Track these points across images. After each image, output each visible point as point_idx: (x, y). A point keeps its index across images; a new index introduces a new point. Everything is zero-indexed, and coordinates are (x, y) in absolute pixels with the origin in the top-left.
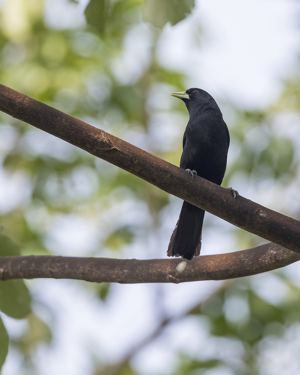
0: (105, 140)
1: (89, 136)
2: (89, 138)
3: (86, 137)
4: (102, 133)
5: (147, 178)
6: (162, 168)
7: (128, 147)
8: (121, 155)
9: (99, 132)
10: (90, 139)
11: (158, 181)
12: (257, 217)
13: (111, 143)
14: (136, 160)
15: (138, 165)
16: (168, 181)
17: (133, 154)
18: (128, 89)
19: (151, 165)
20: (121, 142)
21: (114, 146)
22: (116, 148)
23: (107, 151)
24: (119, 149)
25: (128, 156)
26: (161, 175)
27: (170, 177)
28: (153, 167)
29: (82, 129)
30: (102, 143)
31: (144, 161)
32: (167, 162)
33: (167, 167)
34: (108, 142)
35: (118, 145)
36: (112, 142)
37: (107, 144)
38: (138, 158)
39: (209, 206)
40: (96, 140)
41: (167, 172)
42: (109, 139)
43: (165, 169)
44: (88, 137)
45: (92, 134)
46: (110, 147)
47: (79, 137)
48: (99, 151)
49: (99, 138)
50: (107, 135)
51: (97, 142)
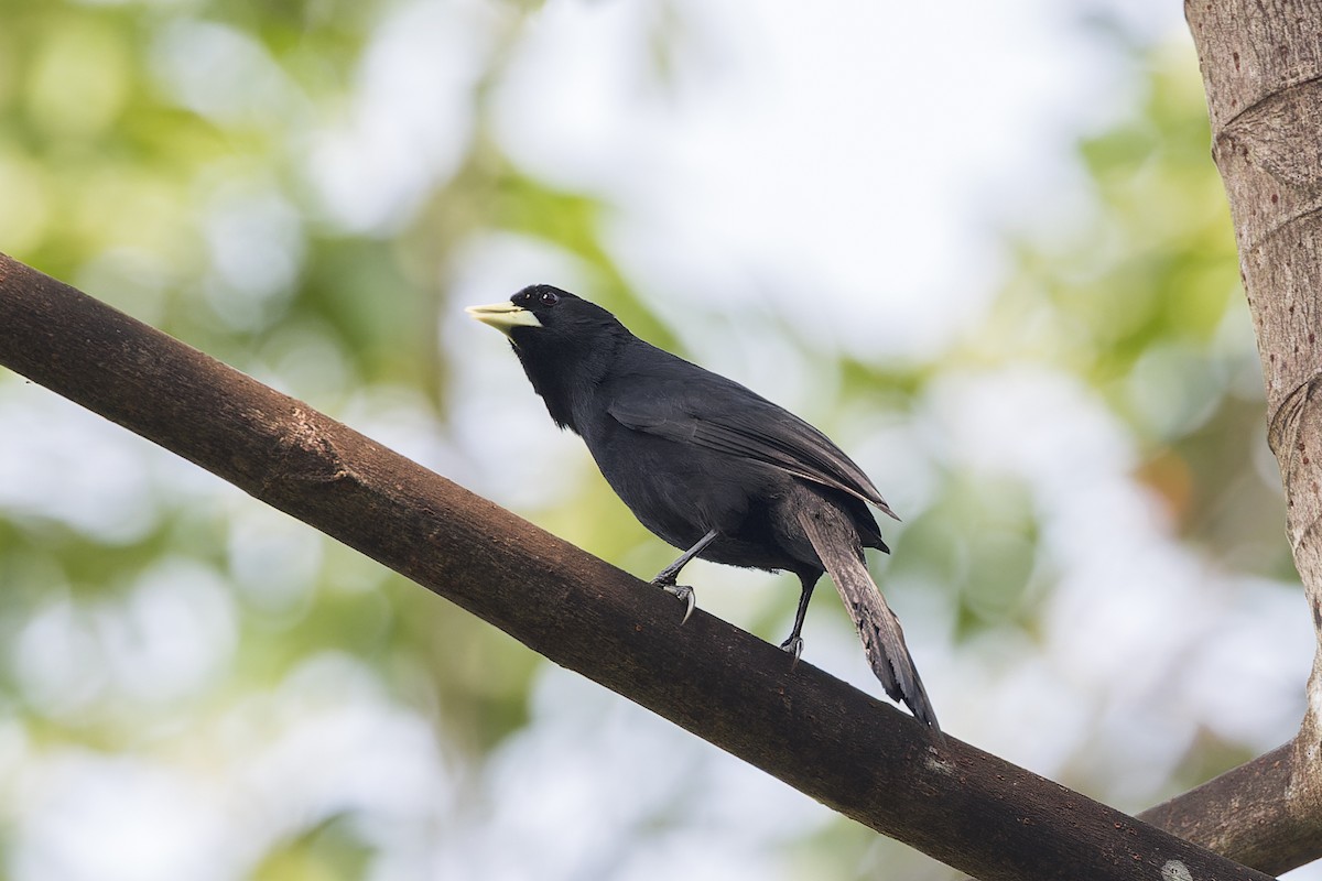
0: (310, 441)
1: (247, 422)
2: (246, 430)
3: (231, 425)
4: (298, 411)
5: (471, 599)
6: (536, 562)
7: (402, 474)
8: (375, 506)
9: (285, 407)
10: (251, 434)
11: (518, 614)
12: (918, 776)
13: (334, 456)
14: (431, 525)
15: (439, 548)
16: (559, 616)
17: (421, 501)
18: (374, 249)
19: (493, 551)
20: (376, 454)
21: (345, 466)
22: (355, 475)
23: (317, 486)
24: (365, 481)
25: (402, 508)
26: (532, 590)
27: (568, 601)
28: (500, 557)
29: (216, 395)
30: (297, 452)
31: (465, 531)
32: (560, 541)
33: (558, 559)
34: (320, 449)
35: (360, 464)
36: (340, 452)
37: (318, 458)
38: (441, 520)
39: (721, 723)
40: (272, 440)
41: (555, 577)
42: (328, 437)
43: (548, 567)
44: (240, 428)
45: (259, 415)
46: (331, 469)
47: (203, 426)
48: (283, 484)
49: (284, 432)
50: (320, 419)
51: (278, 450)
